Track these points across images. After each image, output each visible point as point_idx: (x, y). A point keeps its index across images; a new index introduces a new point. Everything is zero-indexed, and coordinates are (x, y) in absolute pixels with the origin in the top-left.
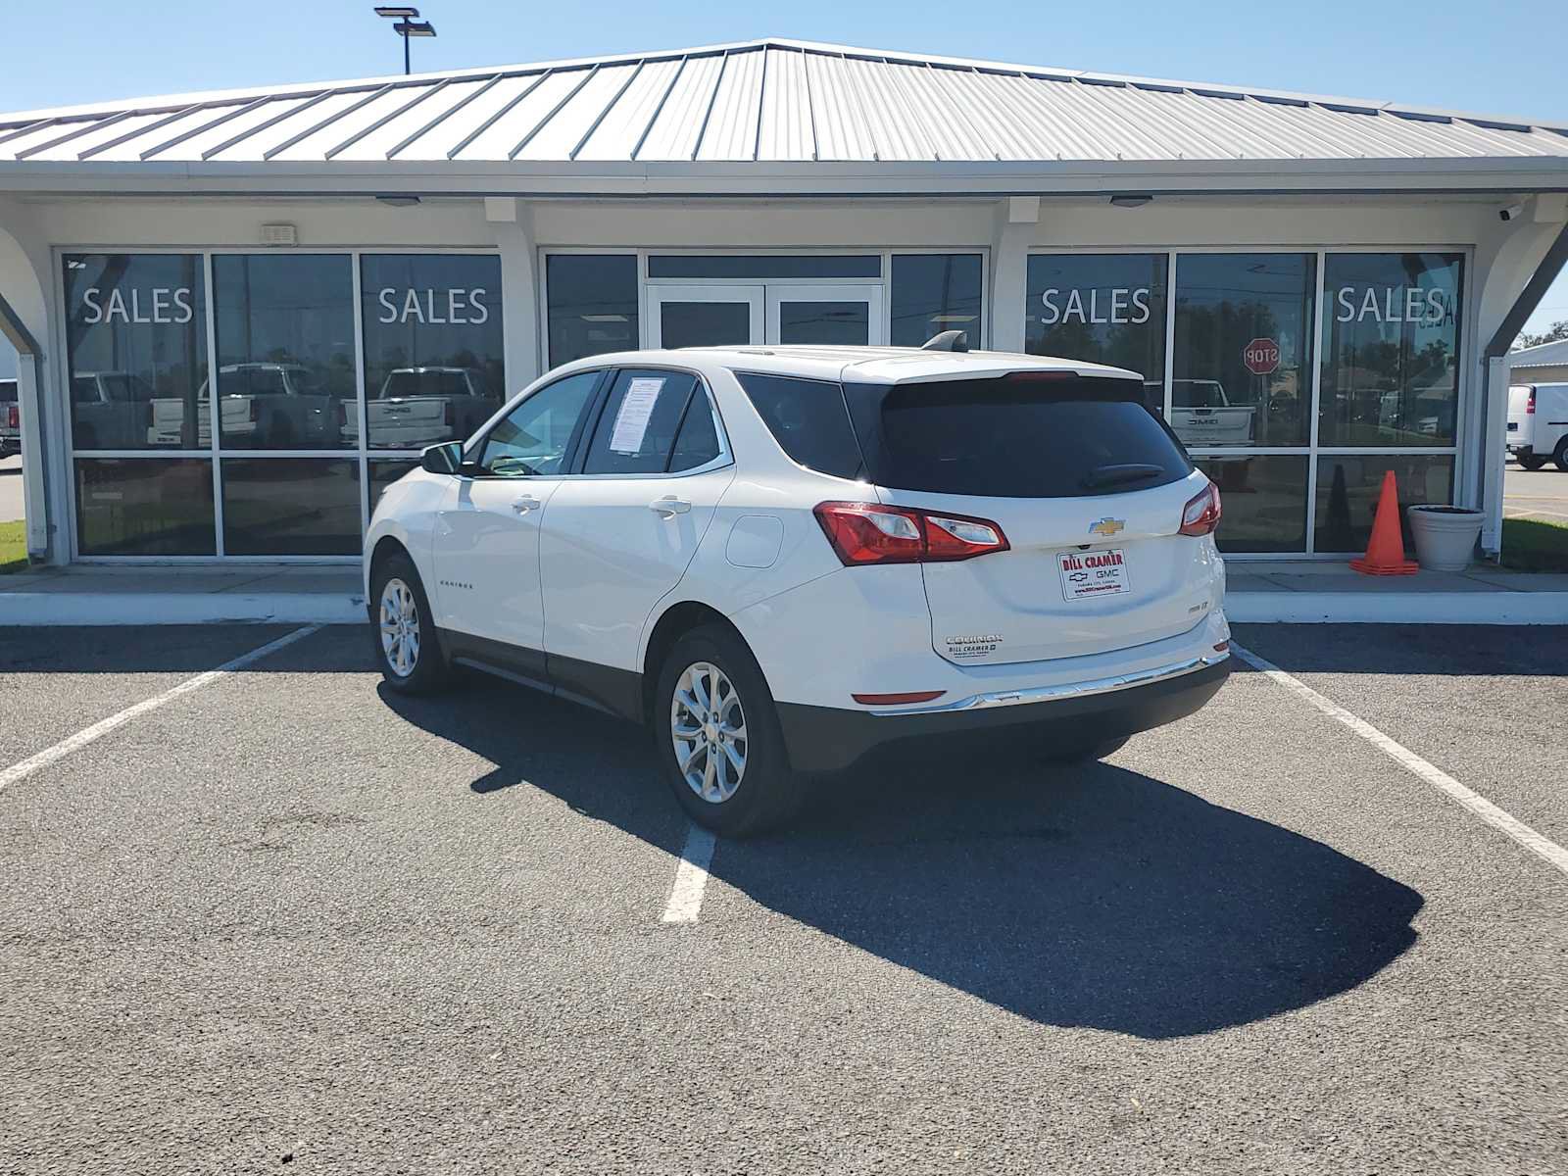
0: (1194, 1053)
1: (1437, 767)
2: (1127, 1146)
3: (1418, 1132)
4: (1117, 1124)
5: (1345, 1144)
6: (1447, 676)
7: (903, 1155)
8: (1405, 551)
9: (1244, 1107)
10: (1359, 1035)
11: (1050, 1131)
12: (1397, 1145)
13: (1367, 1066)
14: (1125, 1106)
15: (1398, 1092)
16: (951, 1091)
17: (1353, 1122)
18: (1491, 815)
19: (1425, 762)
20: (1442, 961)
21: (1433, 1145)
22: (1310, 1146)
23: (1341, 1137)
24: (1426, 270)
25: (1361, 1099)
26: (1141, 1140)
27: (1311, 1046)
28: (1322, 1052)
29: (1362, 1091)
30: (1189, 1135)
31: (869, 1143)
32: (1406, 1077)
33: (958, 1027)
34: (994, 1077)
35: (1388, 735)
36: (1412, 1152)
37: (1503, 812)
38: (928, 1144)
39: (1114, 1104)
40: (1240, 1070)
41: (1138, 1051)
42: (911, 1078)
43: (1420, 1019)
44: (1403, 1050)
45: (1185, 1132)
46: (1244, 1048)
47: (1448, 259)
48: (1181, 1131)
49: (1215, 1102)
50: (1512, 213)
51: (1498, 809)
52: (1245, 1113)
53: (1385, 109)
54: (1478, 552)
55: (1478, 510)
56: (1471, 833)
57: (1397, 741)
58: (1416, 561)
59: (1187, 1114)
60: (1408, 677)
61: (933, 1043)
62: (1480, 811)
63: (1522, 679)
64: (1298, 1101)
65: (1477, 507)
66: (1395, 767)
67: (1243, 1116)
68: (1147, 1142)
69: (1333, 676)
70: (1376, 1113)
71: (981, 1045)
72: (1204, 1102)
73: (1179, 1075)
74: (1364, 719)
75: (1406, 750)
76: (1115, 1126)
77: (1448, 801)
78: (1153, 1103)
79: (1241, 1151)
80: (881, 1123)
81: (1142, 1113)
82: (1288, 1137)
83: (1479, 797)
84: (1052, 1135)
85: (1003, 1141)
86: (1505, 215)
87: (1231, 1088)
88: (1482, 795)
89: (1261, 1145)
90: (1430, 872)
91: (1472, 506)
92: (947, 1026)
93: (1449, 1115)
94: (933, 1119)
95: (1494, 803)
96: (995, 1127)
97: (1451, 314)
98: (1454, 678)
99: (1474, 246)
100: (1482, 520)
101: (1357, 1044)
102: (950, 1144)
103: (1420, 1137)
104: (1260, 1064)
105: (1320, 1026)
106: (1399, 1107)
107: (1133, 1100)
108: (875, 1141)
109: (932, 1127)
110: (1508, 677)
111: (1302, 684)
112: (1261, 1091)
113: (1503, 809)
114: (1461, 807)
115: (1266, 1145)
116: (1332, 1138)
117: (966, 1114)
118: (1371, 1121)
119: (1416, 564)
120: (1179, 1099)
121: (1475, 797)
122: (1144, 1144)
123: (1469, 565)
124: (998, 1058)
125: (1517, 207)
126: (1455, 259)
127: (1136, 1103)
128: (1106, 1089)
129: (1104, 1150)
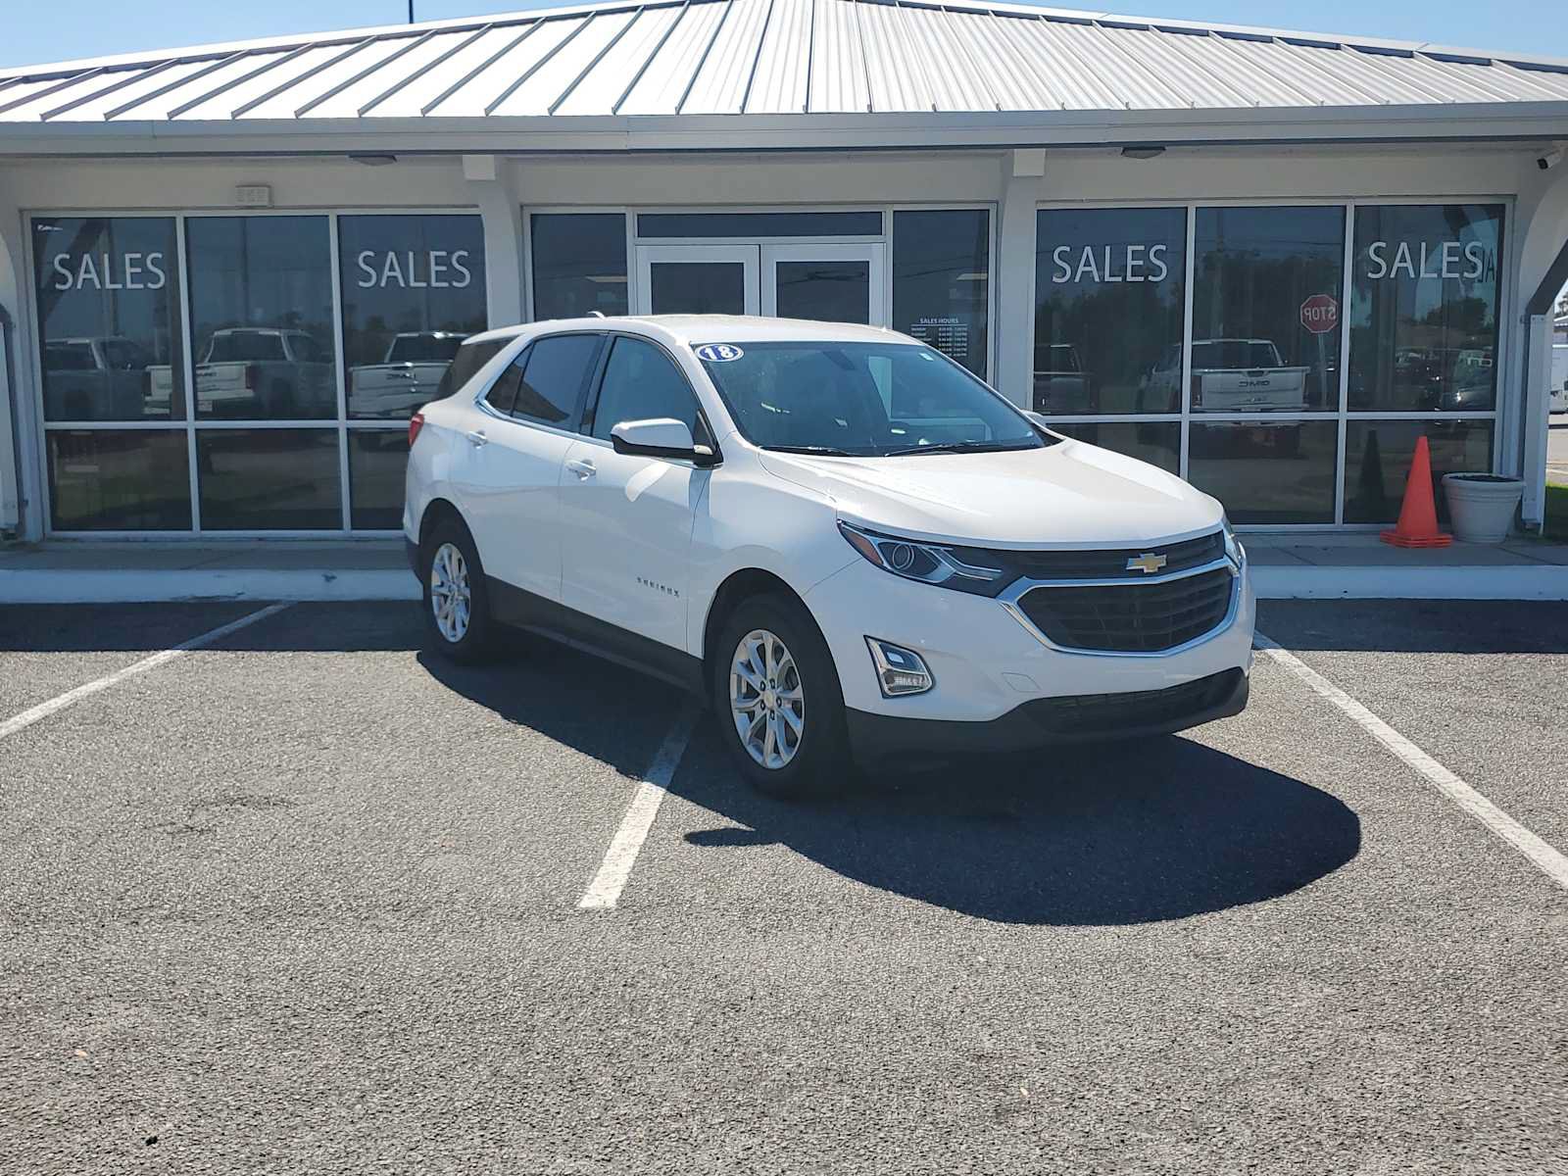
0: (1097, 1043)
1: (1424, 750)
2: (1006, 1135)
3: (1309, 1123)
4: (1001, 1113)
7: (774, 1142)
8: (1438, 521)
9: (1135, 1097)
10: (1273, 1025)
11: (929, 1119)
12: (1285, 1136)
13: (1273, 1057)
14: (1013, 1095)
15: (1300, 1083)
16: (837, 1079)
17: (1245, 1113)
18: (1468, 801)
19: (1412, 745)
20: (1378, 951)
22: (1195, 1136)
23: (1229, 1128)
24: (1469, 223)
25: (1259, 1090)
26: (1022, 1130)
27: (1220, 1036)
28: (1230, 1043)
29: (1263, 1082)
30: (1072, 1125)
31: (743, 1129)
32: (1312, 1068)
34: (884, 1065)
35: (1380, 717)
36: (1299, 1143)
37: (1481, 797)
38: (801, 1132)
39: (1001, 1094)
40: (1140, 1060)
41: (1039, 1040)
42: (799, 1065)
43: (1341, 1009)
44: (1314, 1041)
45: (1068, 1122)
46: (1150, 1038)
47: (1489, 210)
48: (1065, 1121)
49: (1106, 1092)
50: (1550, 161)
51: (1477, 794)
52: (1134, 1104)
53: (1421, 51)
54: (1520, 525)
55: (1519, 478)
56: (1442, 818)
57: (1387, 723)
58: (1451, 532)
59: (1074, 1104)
61: (829, 1031)
62: (1458, 796)
64: (1193, 1092)
65: (1517, 475)
66: (1378, 749)
67: (1132, 1107)
68: (1026, 1132)
70: (1271, 1104)
71: (879, 1033)
72: (1094, 1093)
73: (1076, 1064)
74: (1358, 699)
75: (1395, 732)
76: (998, 1115)
77: (1426, 787)
78: (1042, 1092)
79: (1123, 1141)
80: (758, 1110)
81: (1029, 1102)
82: (1174, 1127)
83: (1460, 782)
84: (931, 1123)
85: (879, 1129)
86: (1543, 164)
87: (1127, 1078)
88: (1463, 779)
89: (1145, 1135)
90: (1389, 858)
91: (1512, 474)
92: (848, 1013)
93: (1347, 1106)
94: (812, 1106)
95: (1475, 788)
96: (874, 1115)
97: (1490, 270)
99: (1514, 197)
100: (1522, 489)
101: (1269, 1035)
102: (824, 1131)
103: (1310, 1128)
104: (1163, 1054)
105: (1234, 1016)
106: (1296, 1098)
107: (1022, 1089)
108: (749, 1128)
109: (809, 1115)
111: (1300, 663)
112: (1157, 1081)
113: (1482, 794)
114: (1439, 792)
115: (1149, 1136)
116: (1219, 1129)
117: (847, 1101)
118: (1264, 1112)
119: (1451, 536)
120: (1070, 1089)
121: (1456, 781)
122: (1023, 1133)
123: (1508, 536)
124: (893, 1046)
125: (1555, 155)
126: (1496, 211)
127: (1025, 1093)
128: (997, 1078)
129: (981, 1139)
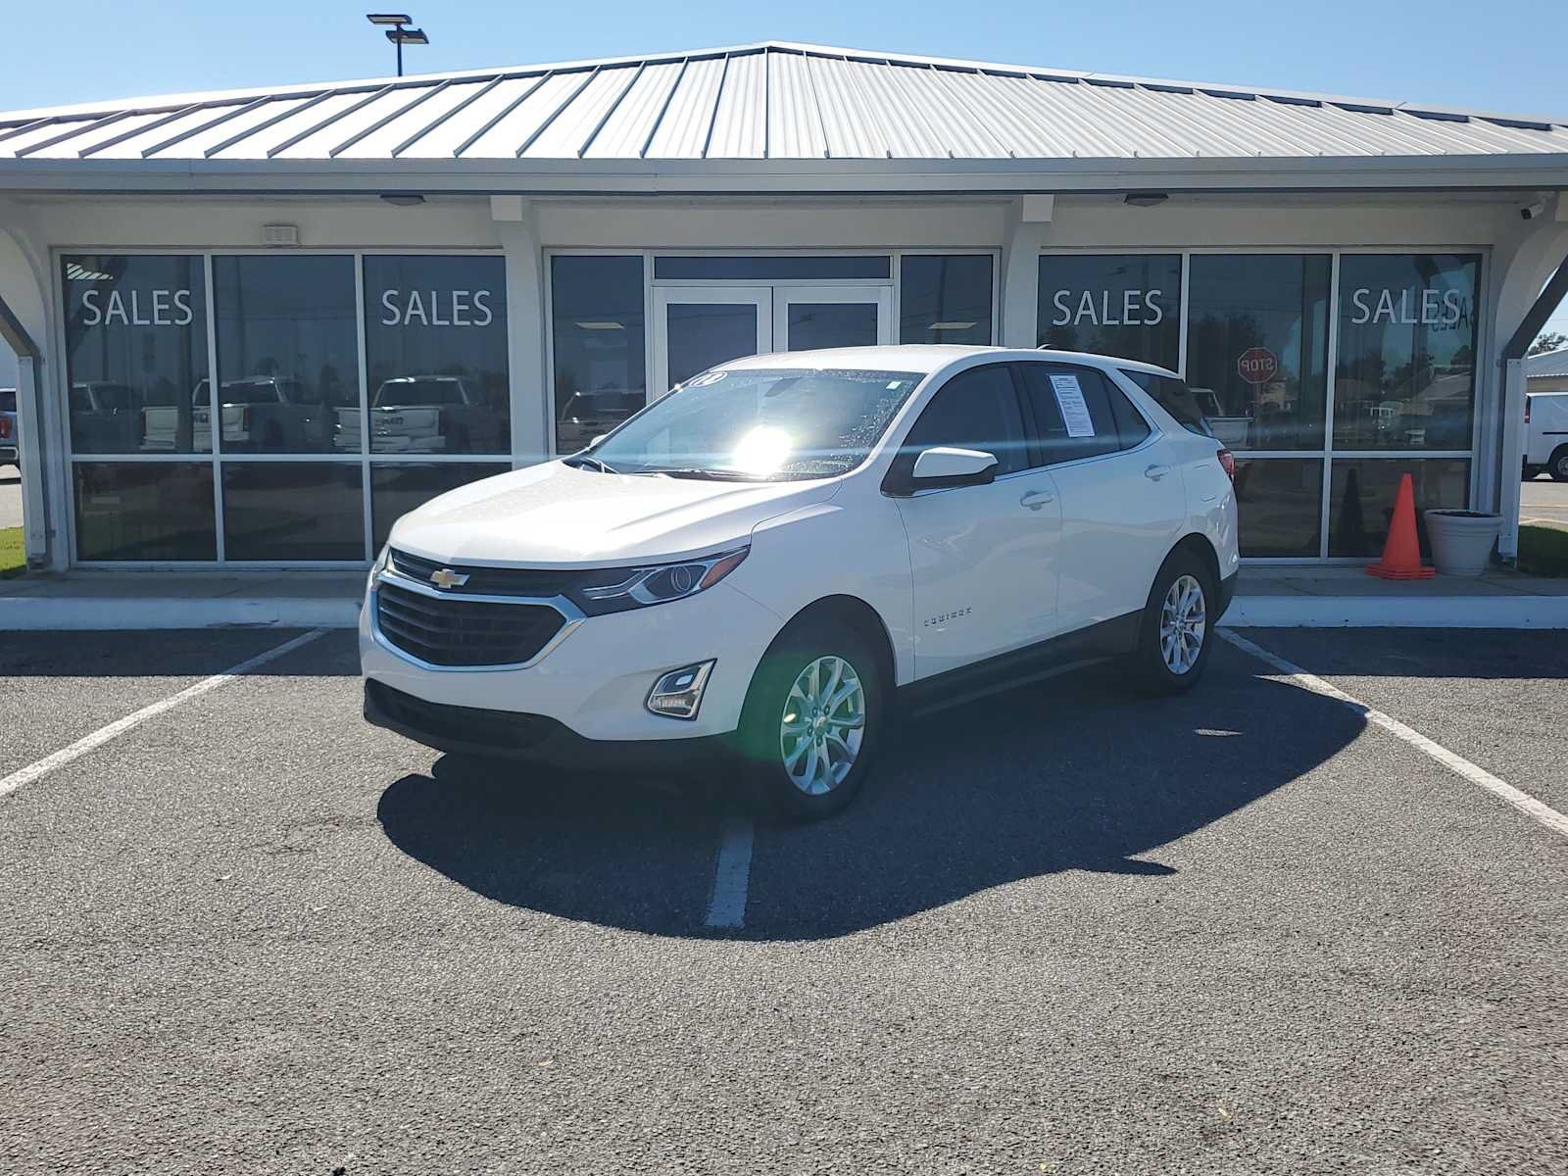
0: (1277, 1061)
1: (1485, 769)
2: (1221, 1158)
3: (1527, 1145)
4: (1209, 1136)
5: (1452, 1157)
6: (1479, 679)
7: (986, 1168)
8: (1421, 556)
9: (1339, 1118)
10: (1447, 1042)
11: (1138, 1142)
12: (1507, 1158)
13: (1460, 1075)
14: (1213, 1116)
15: (1498, 1102)
16: (1028, 1101)
17: (1456, 1134)
18: (1548, 818)
19: (1471, 765)
20: (1522, 966)
21: (1543, 1159)
22: (1414, 1159)
23: (1446, 1148)
24: (1439, 272)
25: (1461, 1109)
26: (1235, 1152)
27: (1399, 1053)
28: (1412, 1060)
29: (1460, 1101)
30: (1285, 1147)
31: (949, 1155)
32: (1504, 1086)
33: (1027, 1034)
34: (1072, 1087)
35: (1428, 737)
36: (1524, 1165)
37: (1559, 814)
38: (1011, 1156)
39: (1201, 1115)
40: (1328, 1079)
41: (1218, 1058)
42: (985, 1087)
43: (1509, 1026)
44: (1496, 1058)
45: (1280, 1144)
46: (1329, 1055)
47: (1463, 259)
48: (1276, 1143)
49: (1307, 1112)
50: (1534, 212)
51: (1554, 812)
52: (1341, 1124)
53: (1400, 108)
54: (1495, 556)
55: (1495, 514)
56: (1530, 835)
57: (1438, 743)
58: (1432, 565)
59: (1279, 1124)
60: (1439, 680)
61: (1003, 1051)
62: (1536, 813)
63: (1557, 682)
64: (1394, 1112)
65: (1494, 511)
66: (1441, 769)
67: (1339, 1127)
68: (1241, 1154)
69: (1362, 679)
70: (1479, 1125)
71: (1054, 1053)
72: (1295, 1112)
73: (1265, 1083)
74: (1401, 721)
75: (1449, 752)
76: (1206, 1138)
77: (1501, 805)
78: (1242, 1113)
79: (1343, 1164)
80: (959, 1134)
81: (1232, 1123)
82: (1390, 1149)
83: (1532, 800)
84: (1141, 1146)
85: (1090, 1153)
86: (1526, 214)
87: (1321, 1097)
88: (1535, 798)
89: (1363, 1158)
90: (1493, 875)
91: (1489, 508)
92: (1016, 1033)
93: (1557, 1127)
94: (1013, 1130)
95: (1549, 806)
96: (1080, 1138)
97: (1466, 316)
98: (1486, 681)
99: (1491, 247)
100: (1498, 525)
101: (1448, 1052)
102: (1034, 1156)
103: (1530, 1150)
104: (1348, 1072)
105: (1405, 1033)
106: (1501, 1117)
107: (1220, 1109)
108: (956, 1153)
109: (1013, 1138)
110: (1541, 680)
111: (1331, 687)
112: (1354, 1100)
113: (1559, 811)
114: (1515, 810)
115: (1368, 1158)
116: (1437, 1151)
117: (1047, 1125)
118: (1475, 1133)
119: (1434, 569)
120: (1269, 1109)
121: (1528, 799)
122: (1239, 1156)
123: (1485, 569)
124: (1073, 1067)
125: (1537, 206)
126: (1472, 259)
127: (1225, 1114)
128: (1190, 1098)
129: (1198, 1163)
